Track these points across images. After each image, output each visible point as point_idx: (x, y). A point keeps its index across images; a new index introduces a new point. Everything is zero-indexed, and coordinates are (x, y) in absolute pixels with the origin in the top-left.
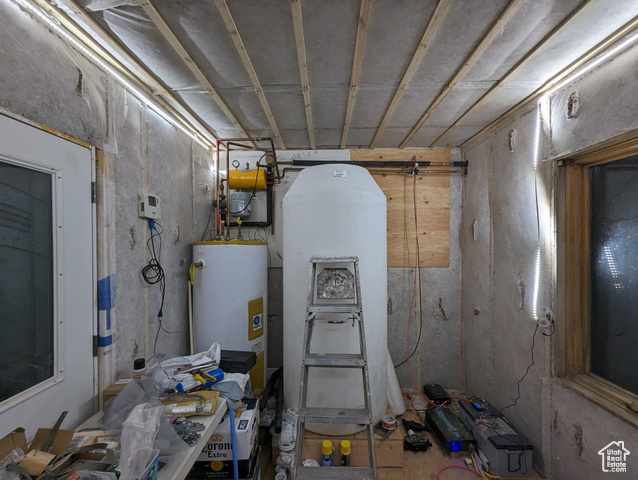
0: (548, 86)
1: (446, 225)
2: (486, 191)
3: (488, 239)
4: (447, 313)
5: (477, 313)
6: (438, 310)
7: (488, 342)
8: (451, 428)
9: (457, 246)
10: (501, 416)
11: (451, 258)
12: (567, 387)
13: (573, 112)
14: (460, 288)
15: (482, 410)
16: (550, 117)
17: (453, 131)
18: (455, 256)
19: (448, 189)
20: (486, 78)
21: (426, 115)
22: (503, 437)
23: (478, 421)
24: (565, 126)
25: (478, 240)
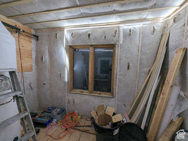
0: (67, 27)
1: (31, 57)
2: (47, 47)
3: (48, 62)
4: (33, 87)
5: (44, 84)
6: (29, 87)
7: (49, 91)
8: (44, 120)
9: (35, 64)
10: (56, 108)
11: (33, 68)
12: (71, 93)
13: (73, 36)
14: (36, 78)
15: (51, 109)
16: (67, 35)
17: (37, 24)
18: (34, 67)
19: (31, 43)
20: (59, 17)
21: (34, 14)
22: (59, 111)
23: (52, 112)
24: (71, 38)
25: (44, 62)
